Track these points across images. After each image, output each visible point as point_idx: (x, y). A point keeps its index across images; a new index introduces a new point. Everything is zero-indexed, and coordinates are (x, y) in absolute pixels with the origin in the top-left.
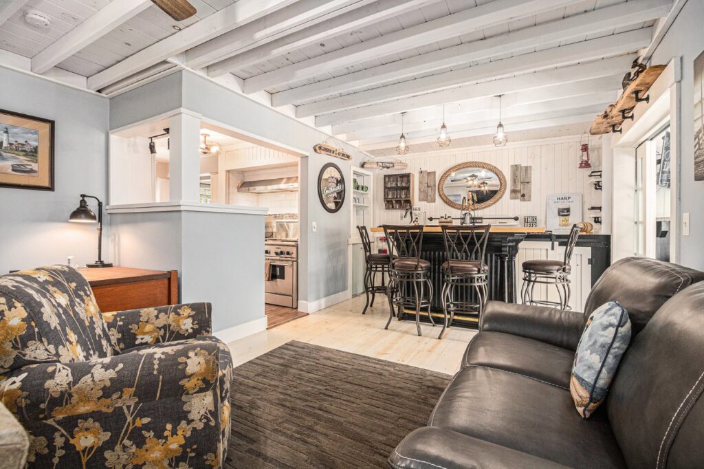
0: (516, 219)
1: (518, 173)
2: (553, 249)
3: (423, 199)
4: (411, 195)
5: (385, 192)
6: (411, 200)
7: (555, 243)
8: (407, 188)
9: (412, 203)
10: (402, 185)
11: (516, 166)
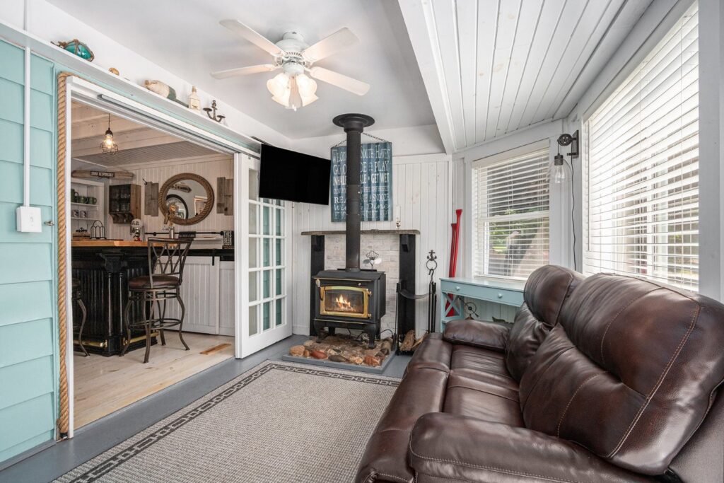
0: (222, 233)
1: (222, 186)
3: (147, 213)
4: (133, 208)
5: (110, 204)
6: (133, 213)
7: (215, 257)
8: (128, 200)
9: (135, 216)
10: (125, 196)
11: (221, 178)
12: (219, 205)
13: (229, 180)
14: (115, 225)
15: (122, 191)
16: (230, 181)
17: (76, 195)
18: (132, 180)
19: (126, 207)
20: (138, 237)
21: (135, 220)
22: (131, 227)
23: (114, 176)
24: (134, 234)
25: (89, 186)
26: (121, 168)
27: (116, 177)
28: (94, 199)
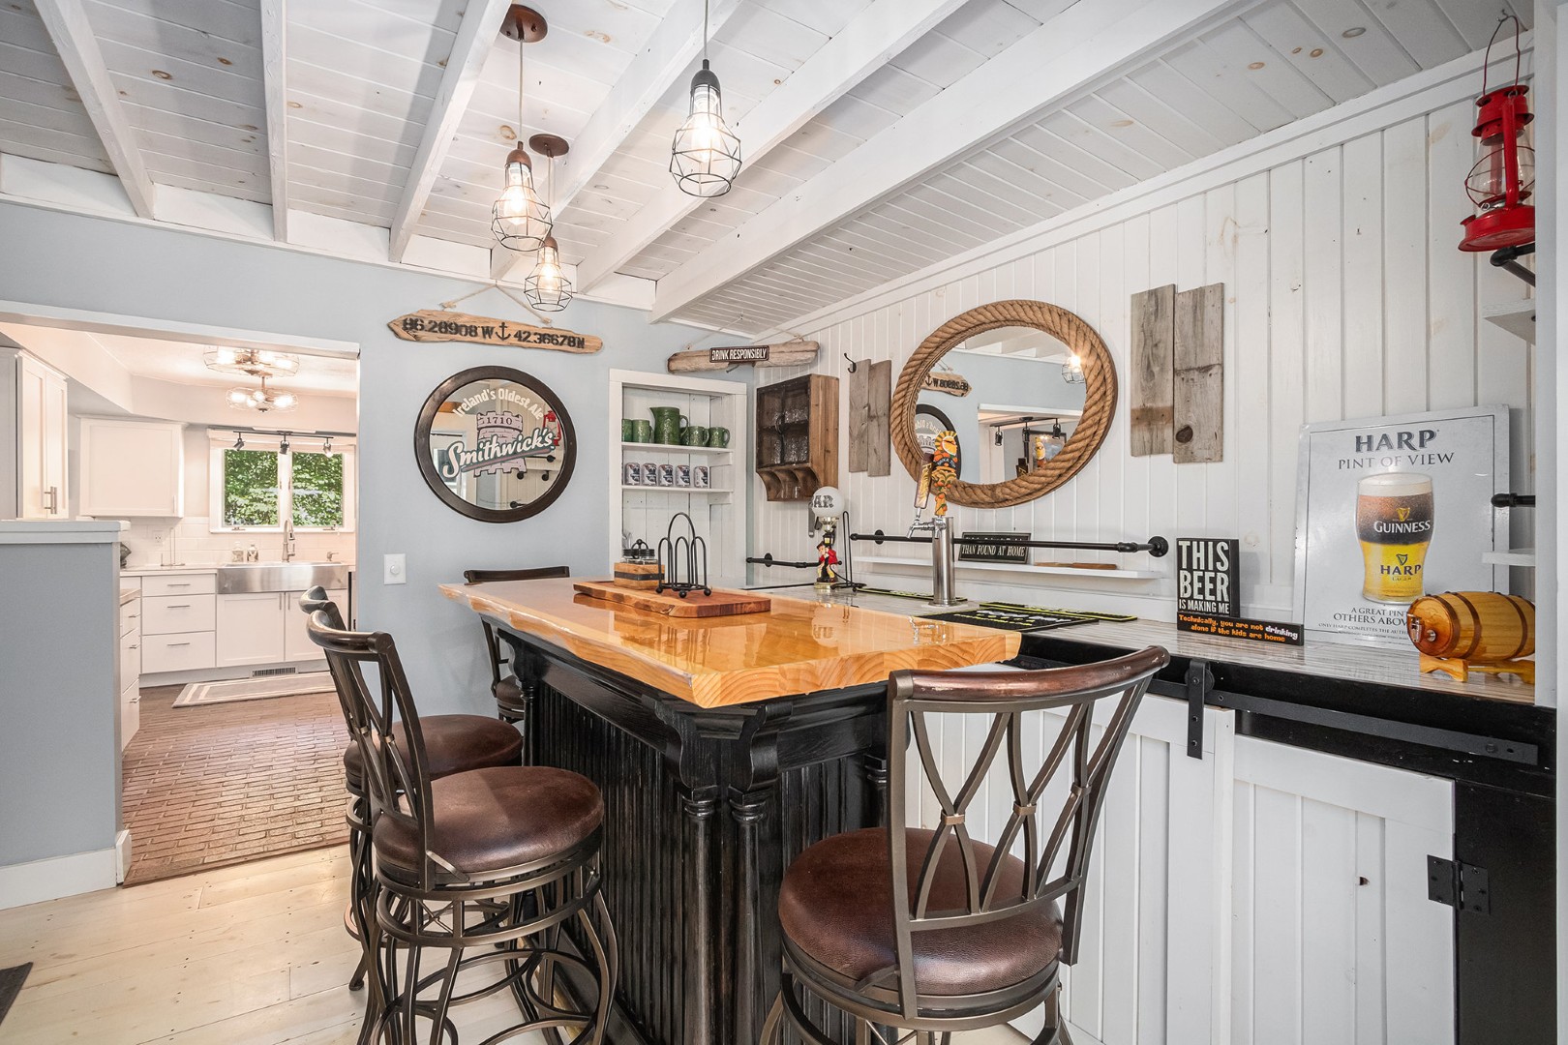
0: (1158, 547)
1: (1163, 328)
2: (1195, 749)
3: (857, 467)
4: (816, 451)
5: (760, 444)
6: (815, 469)
7: (1209, 713)
8: (802, 429)
9: (821, 480)
10: (793, 417)
11: (1154, 294)
12: (1145, 417)
13: (1199, 295)
14: (773, 504)
15: (789, 401)
16: (1210, 300)
17: (683, 424)
18: (813, 363)
19: (799, 450)
20: (829, 545)
21: (822, 492)
22: (811, 514)
23: (767, 357)
24: (819, 536)
25: (713, 397)
26: (787, 331)
27: (774, 358)
28: (724, 432)
